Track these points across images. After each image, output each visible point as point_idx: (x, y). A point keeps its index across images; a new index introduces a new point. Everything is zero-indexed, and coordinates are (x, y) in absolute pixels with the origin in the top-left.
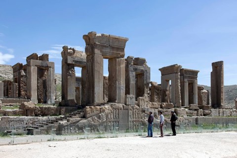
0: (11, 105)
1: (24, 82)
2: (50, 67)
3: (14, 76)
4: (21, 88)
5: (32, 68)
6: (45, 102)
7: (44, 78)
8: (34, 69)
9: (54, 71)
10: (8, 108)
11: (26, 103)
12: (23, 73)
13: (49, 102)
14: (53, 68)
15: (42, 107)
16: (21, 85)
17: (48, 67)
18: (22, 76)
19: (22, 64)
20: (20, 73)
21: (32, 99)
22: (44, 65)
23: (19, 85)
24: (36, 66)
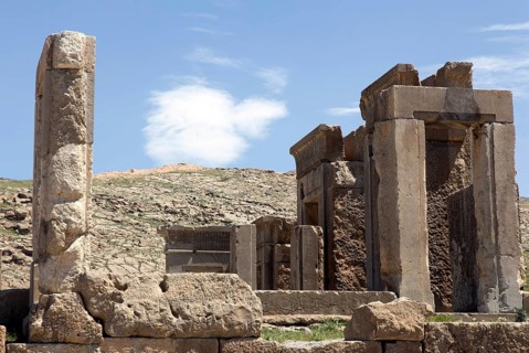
0: (301, 323)
1: (352, 220)
2: (492, 118)
3: (301, 195)
4: (339, 250)
5: (401, 127)
6: (472, 306)
7: (452, 188)
8: (410, 131)
9: (510, 136)
10: (288, 336)
11: (378, 308)
12: (345, 174)
13: (493, 305)
14: (508, 122)
15: (463, 328)
16: (339, 234)
17: (478, 116)
18: (341, 190)
19: (338, 130)
20: (329, 175)
21: (403, 287)
22: (461, 108)
23: (328, 236)
24: (418, 115)
